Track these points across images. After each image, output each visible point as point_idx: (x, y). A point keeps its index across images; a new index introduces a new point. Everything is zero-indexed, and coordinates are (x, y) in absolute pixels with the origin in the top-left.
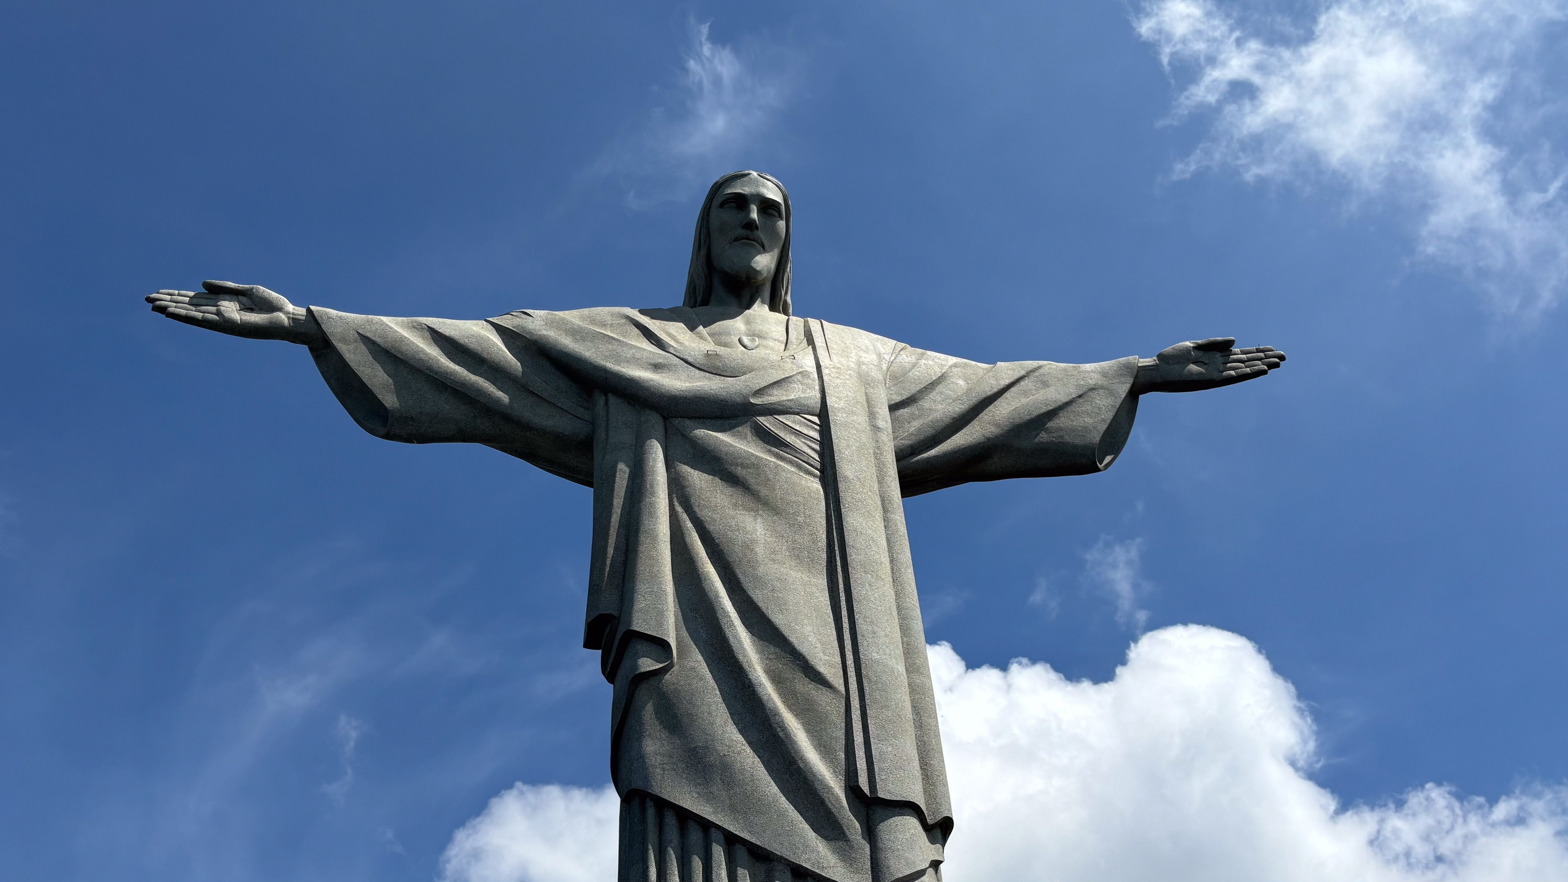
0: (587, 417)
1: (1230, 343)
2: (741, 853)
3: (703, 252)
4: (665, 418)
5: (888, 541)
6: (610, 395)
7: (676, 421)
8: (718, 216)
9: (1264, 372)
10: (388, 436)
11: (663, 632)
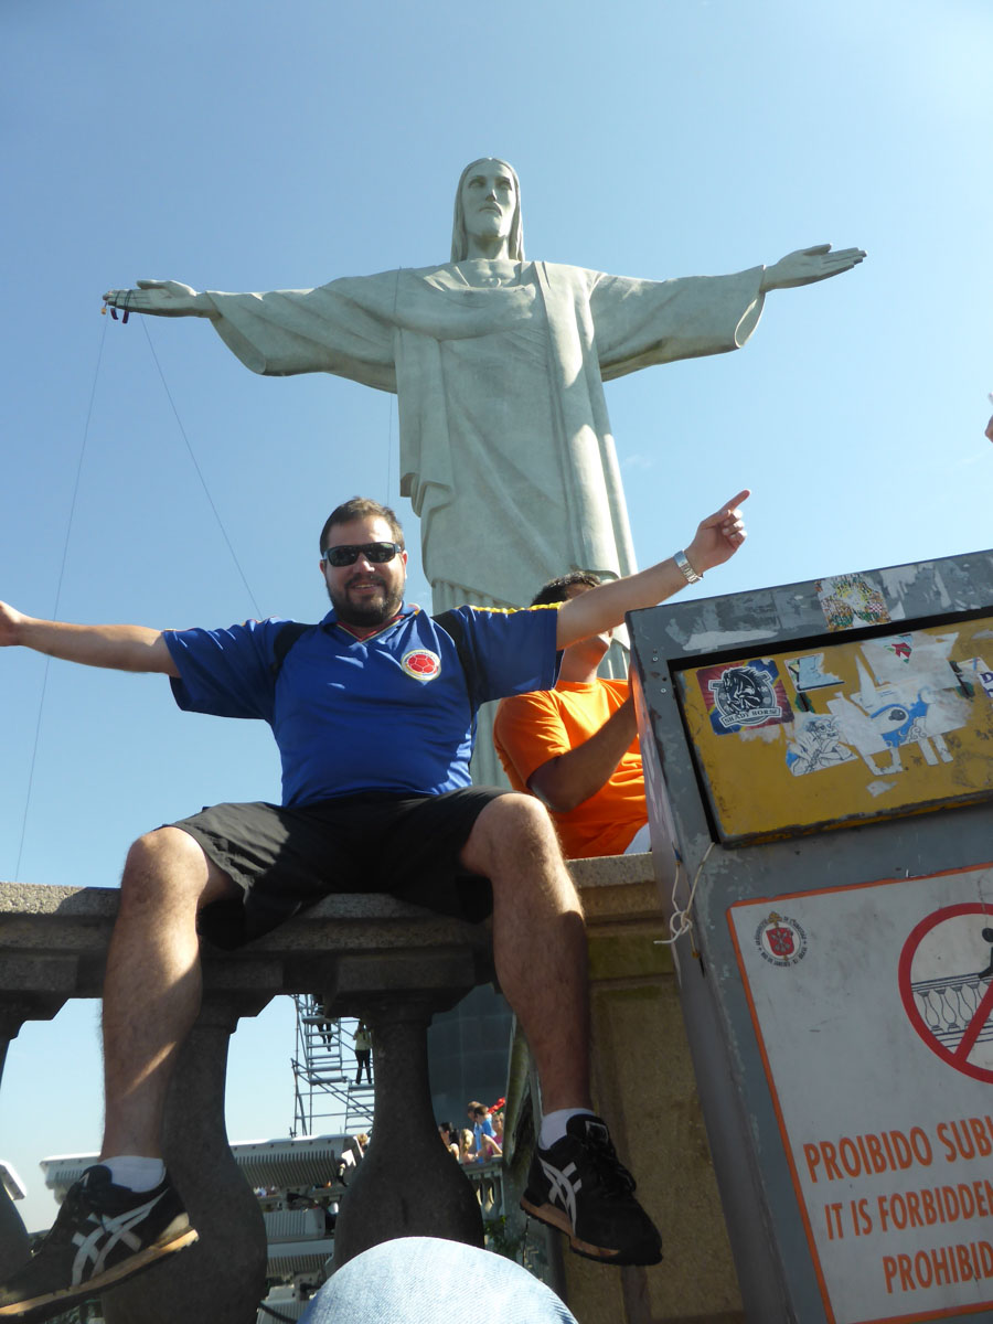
0: (390, 346)
1: (827, 248)
3: (460, 223)
4: (439, 341)
5: (593, 409)
6: (403, 330)
7: (447, 342)
8: (468, 194)
9: (852, 267)
10: (266, 373)
11: (447, 480)
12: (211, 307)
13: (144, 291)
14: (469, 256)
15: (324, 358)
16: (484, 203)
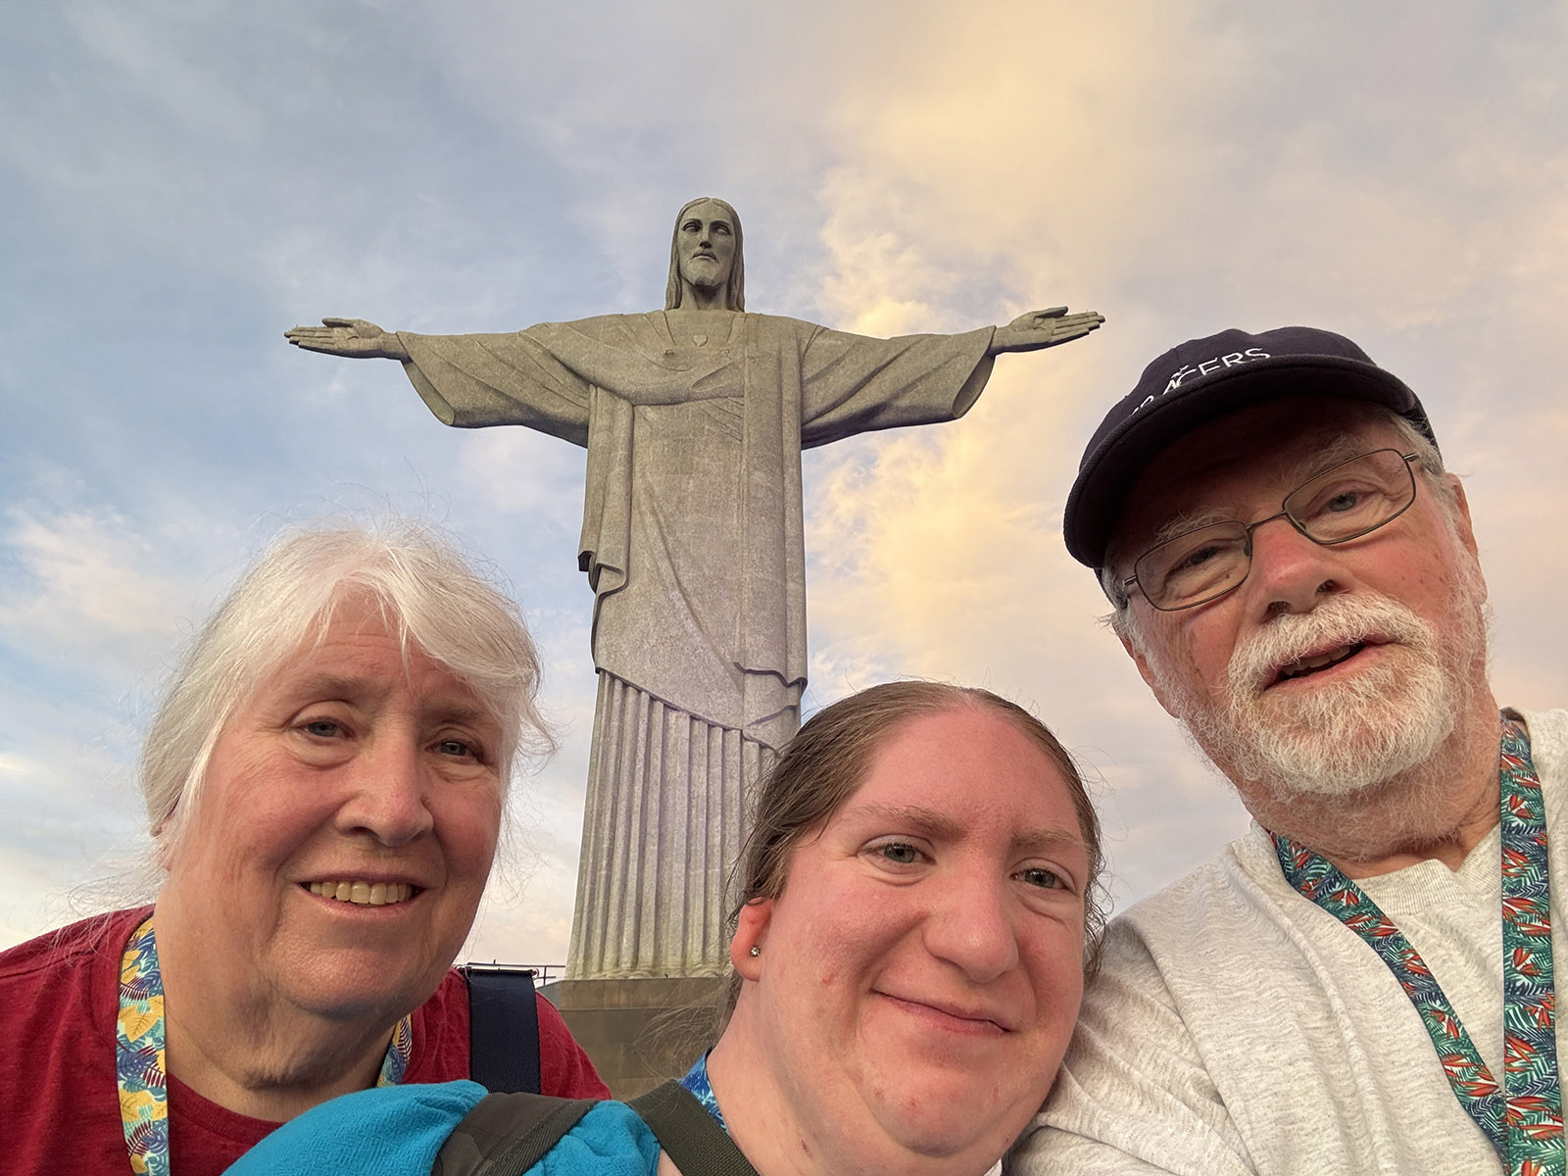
0: (586, 405)
1: (1065, 310)
2: (659, 706)
4: (634, 406)
6: (599, 389)
7: (640, 408)
8: (684, 237)
9: (1087, 333)
10: (455, 424)
11: (620, 565)
12: (401, 350)
13: (330, 329)
14: (681, 306)
15: (517, 413)
16: (699, 249)
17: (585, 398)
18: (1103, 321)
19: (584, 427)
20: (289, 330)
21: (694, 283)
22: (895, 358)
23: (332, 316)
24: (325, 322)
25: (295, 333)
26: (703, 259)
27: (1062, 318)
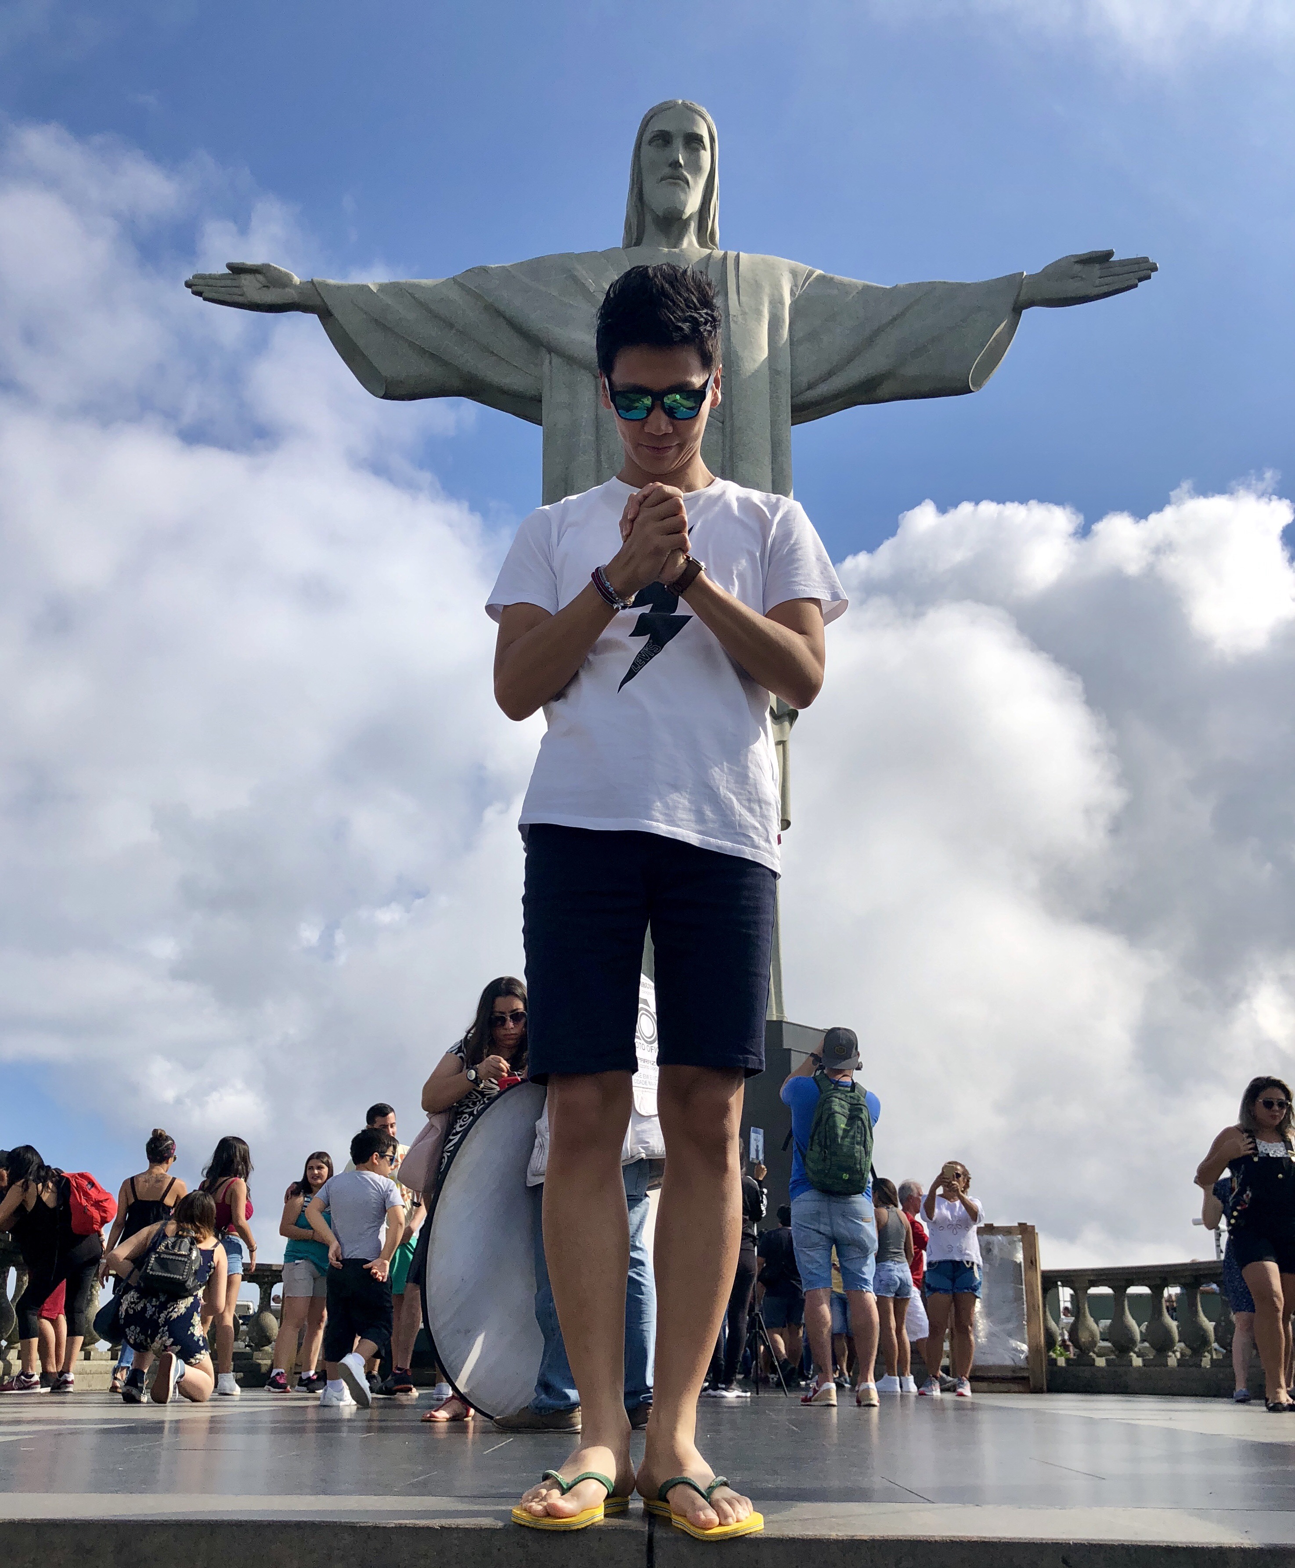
0: (538, 375)
1: (1109, 254)
4: (596, 378)
8: (649, 152)
12: (318, 302)
13: (236, 276)
14: (645, 240)
15: (456, 383)
16: (667, 171)
17: (536, 365)
18: (1154, 269)
19: (537, 400)
20: (189, 276)
21: (660, 214)
22: (902, 314)
23: (238, 259)
24: (230, 266)
25: (196, 281)
26: (671, 184)
27: (1107, 265)
